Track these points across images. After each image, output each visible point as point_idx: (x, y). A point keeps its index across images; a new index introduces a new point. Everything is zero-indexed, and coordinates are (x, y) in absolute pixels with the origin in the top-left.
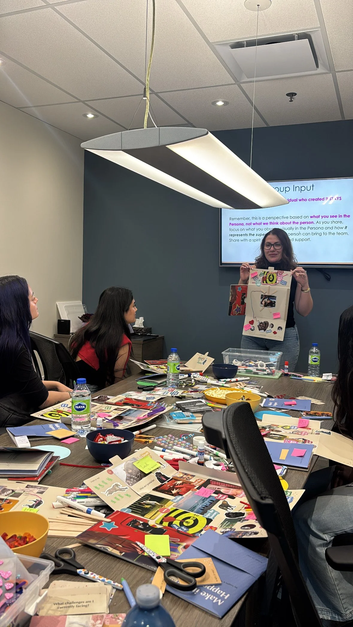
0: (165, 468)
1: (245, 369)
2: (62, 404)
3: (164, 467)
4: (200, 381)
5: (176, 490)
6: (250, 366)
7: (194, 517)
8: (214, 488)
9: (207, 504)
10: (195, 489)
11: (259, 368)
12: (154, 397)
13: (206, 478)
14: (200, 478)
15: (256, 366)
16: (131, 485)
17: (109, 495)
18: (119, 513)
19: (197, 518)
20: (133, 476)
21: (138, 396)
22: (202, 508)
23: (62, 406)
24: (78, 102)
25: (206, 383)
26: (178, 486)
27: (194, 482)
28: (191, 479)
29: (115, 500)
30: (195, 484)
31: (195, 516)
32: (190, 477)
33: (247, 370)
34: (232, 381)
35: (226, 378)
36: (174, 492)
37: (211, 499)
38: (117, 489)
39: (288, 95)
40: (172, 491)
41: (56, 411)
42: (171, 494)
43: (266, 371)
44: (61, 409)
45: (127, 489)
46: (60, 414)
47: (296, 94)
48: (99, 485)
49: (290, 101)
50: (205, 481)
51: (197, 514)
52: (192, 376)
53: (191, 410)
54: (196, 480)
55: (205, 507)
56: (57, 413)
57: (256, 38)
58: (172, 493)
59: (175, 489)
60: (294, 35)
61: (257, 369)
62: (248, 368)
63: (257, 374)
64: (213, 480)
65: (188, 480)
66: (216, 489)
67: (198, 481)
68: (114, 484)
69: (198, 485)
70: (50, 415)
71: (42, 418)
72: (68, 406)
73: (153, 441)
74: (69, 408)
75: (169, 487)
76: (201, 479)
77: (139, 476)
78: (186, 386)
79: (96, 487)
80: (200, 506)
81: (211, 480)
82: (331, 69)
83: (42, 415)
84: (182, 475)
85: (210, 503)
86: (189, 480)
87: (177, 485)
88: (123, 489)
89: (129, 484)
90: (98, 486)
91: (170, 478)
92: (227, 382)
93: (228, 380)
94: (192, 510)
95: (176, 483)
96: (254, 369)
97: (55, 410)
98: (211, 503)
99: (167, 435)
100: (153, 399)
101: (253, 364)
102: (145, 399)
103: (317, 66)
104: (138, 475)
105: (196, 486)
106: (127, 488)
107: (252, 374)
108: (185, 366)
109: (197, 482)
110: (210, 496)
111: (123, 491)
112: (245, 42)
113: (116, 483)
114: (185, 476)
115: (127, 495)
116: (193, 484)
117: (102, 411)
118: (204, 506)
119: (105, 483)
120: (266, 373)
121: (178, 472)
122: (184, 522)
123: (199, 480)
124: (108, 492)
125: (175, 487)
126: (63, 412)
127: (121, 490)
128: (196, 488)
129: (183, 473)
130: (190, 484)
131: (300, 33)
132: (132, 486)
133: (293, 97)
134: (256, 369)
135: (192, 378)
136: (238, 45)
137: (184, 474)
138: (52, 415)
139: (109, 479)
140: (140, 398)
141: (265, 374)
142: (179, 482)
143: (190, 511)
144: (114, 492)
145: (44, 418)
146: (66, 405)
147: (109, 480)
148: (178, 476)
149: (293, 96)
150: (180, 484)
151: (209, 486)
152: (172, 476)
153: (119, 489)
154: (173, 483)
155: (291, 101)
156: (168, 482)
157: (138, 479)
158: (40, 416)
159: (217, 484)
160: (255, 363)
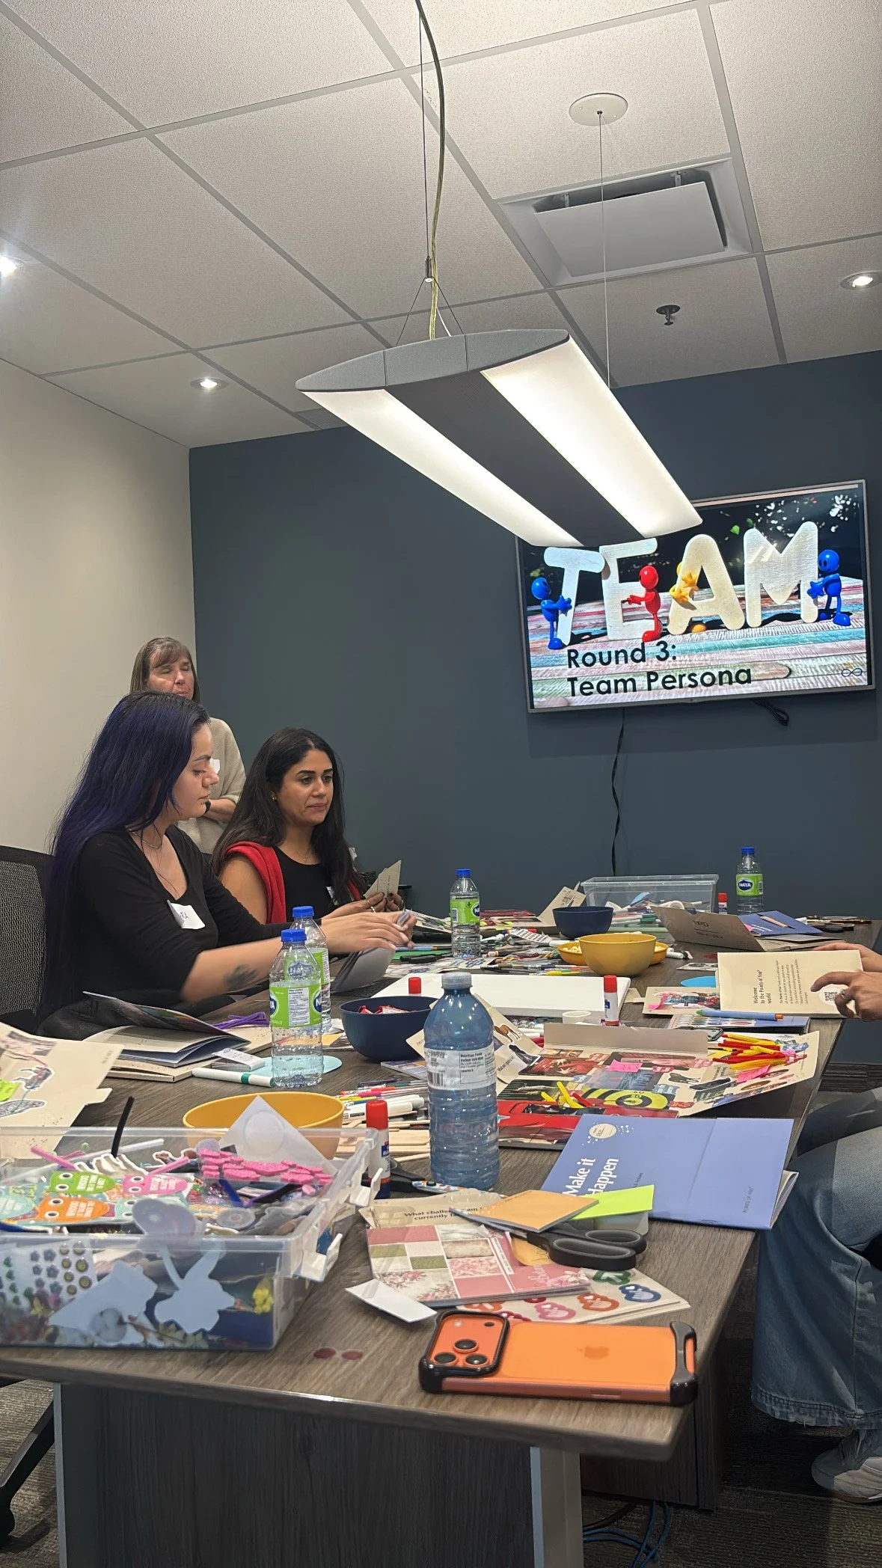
24: (184, 352)
26: (564, 1065)
28: (579, 1055)
30: (593, 1059)
32: (575, 1053)
39: (660, 311)
47: (677, 309)
49: (666, 324)
54: (592, 1056)
57: (600, 184)
59: (562, 1069)
60: (672, 175)
69: (602, 1061)
76: (598, 1053)
82: (755, 246)
86: (577, 1057)
95: (557, 1062)
103: (725, 244)
105: (598, 1062)
108: (539, 921)
112: (567, 198)
114: (563, 1053)
116: (590, 1060)
123: (596, 1055)
128: (600, 1064)
129: (555, 1049)
130: (584, 1060)
131: (685, 171)
133: (673, 315)
136: (552, 203)
137: (559, 1050)
149: (671, 312)
155: (669, 323)
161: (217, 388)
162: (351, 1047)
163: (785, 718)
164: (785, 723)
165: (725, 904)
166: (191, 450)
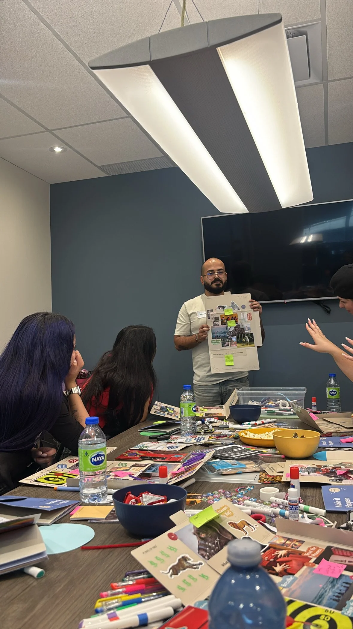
0: (256, 530)
1: (266, 410)
2: (59, 465)
3: (253, 529)
4: (220, 426)
5: (280, 565)
6: (271, 406)
7: (326, 616)
8: (342, 561)
9: (340, 590)
10: (311, 563)
11: (282, 408)
12: (177, 446)
13: (323, 545)
14: (314, 546)
15: (277, 406)
16: (206, 558)
17: (173, 576)
18: (193, 610)
19: (333, 616)
20: (208, 544)
21: (156, 446)
22: (335, 598)
23: (59, 468)
24: (46, 131)
25: (228, 428)
26: (282, 559)
27: (305, 551)
28: (300, 546)
29: (184, 586)
30: (308, 554)
31: (328, 614)
32: (297, 544)
33: (268, 412)
34: (258, 424)
35: (250, 421)
36: (278, 569)
37: (343, 580)
38: (186, 565)
40: (275, 568)
41: (54, 474)
42: (275, 572)
43: (291, 410)
44: (59, 471)
45: (201, 566)
46: (59, 477)
48: (157, 558)
50: (323, 549)
51: (329, 609)
52: (206, 422)
53: (233, 457)
54: (309, 549)
55: (340, 595)
56: (56, 476)
58: (275, 570)
59: (278, 564)
61: (280, 409)
62: (269, 409)
63: (281, 414)
64: (336, 548)
65: (295, 548)
66: (347, 563)
67: (311, 549)
68: (180, 557)
69: (314, 557)
70: (47, 479)
71: (37, 484)
72: (68, 467)
73: (201, 499)
74: (69, 468)
75: (268, 560)
76: (316, 547)
77: (217, 543)
78: (205, 432)
79: (152, 563)
80: (330, 594)
81: (332, 548)
82: (324, 79)
83: (36, 481)
84: (283, 541)
85: (346, 588)
86: (297, 549)
87: (280, 557)
88: (196, 565)
89: (204, 557)
90: (155, 561)
91: (265, 546)
92: (253, 425)
93: (253, 423)
94: (319, 600)
95: (278, 555)
96: (276, 410)
97: (51, 473)
98: (348, 588)
99: (216, 491)
100: (177, 448)
101: (273, 405)
102: (166, 449)
103: (310, 75)
104: (216, 541)
105: (311, 559)
106: (202, 564)
107: (275, 415)
109: (312, 552)
110: (341, 576)
111: (195, 568)
113: (183, 555)
114: (288, 542)
115: (203, 576)
116: (305, 554)
117: (117, 469)
118: (337, 594)
119: (165, 555)
120: (292, 413)
121: (276, 537)
122: (311, 625)
123: (312, 547)
124: (171, 571)
125: (278, 560)
126: (64, 475)
127: (191, 566)
128: (312, 561)
129: (284, 538)
130: (300, 554)
131: (297, 28)
132: (208, 559)
134: (278, 409)
135: (208, 424)
137: (286, 539)
138: (50, 479)
139: (171, 548)
140: (159, 449)
141: (291, 415)
142: (282, 553)
143: (315, 603)
144: (181, 572)
145: (39, 485)
146: (64, 466)
147: (171, 550)
148: (278, 542)
150: (284, 556)
151: (333, 558)
152: (269, 543)
153: (188, 565)
154: (273, 555)
156: (264, 552)
157: (217, 548)
158: (32, 482)
159: (345, 554)
160: (276, 403)
161: (61, 152)
162: (117, 520)
163: (329, 310)
164: (328, 312)
165: (315, 403)
166: (50, 185)
